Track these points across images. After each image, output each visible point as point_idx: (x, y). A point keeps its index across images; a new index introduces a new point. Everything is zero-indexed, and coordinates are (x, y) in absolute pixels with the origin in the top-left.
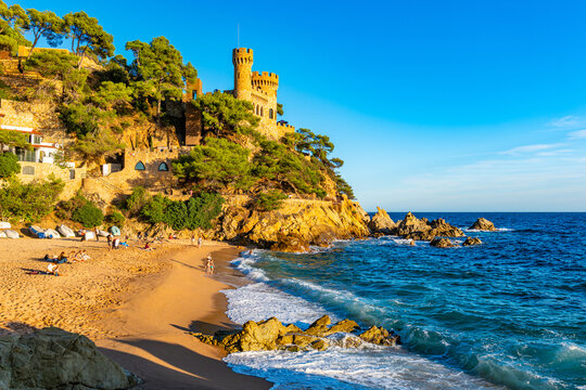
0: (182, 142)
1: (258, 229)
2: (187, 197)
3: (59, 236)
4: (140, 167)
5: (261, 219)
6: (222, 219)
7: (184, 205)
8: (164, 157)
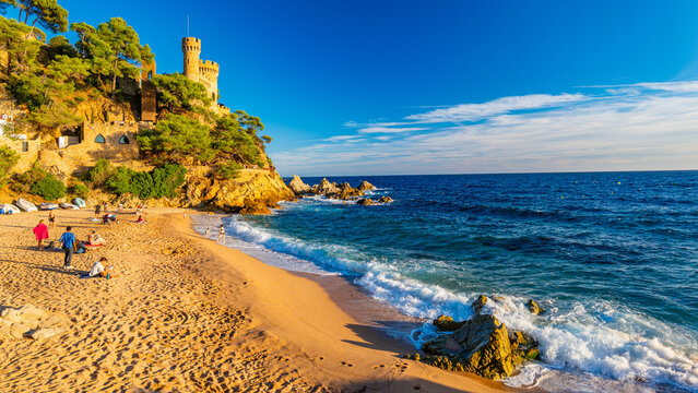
0: (138, 117)
1: (220, 195)
2: (150, 168)
3: (18, 211)
4: (101, 139)
5: (221, 187)
6: (185, 188)
7: (149, 176)
8: (125, 130)
